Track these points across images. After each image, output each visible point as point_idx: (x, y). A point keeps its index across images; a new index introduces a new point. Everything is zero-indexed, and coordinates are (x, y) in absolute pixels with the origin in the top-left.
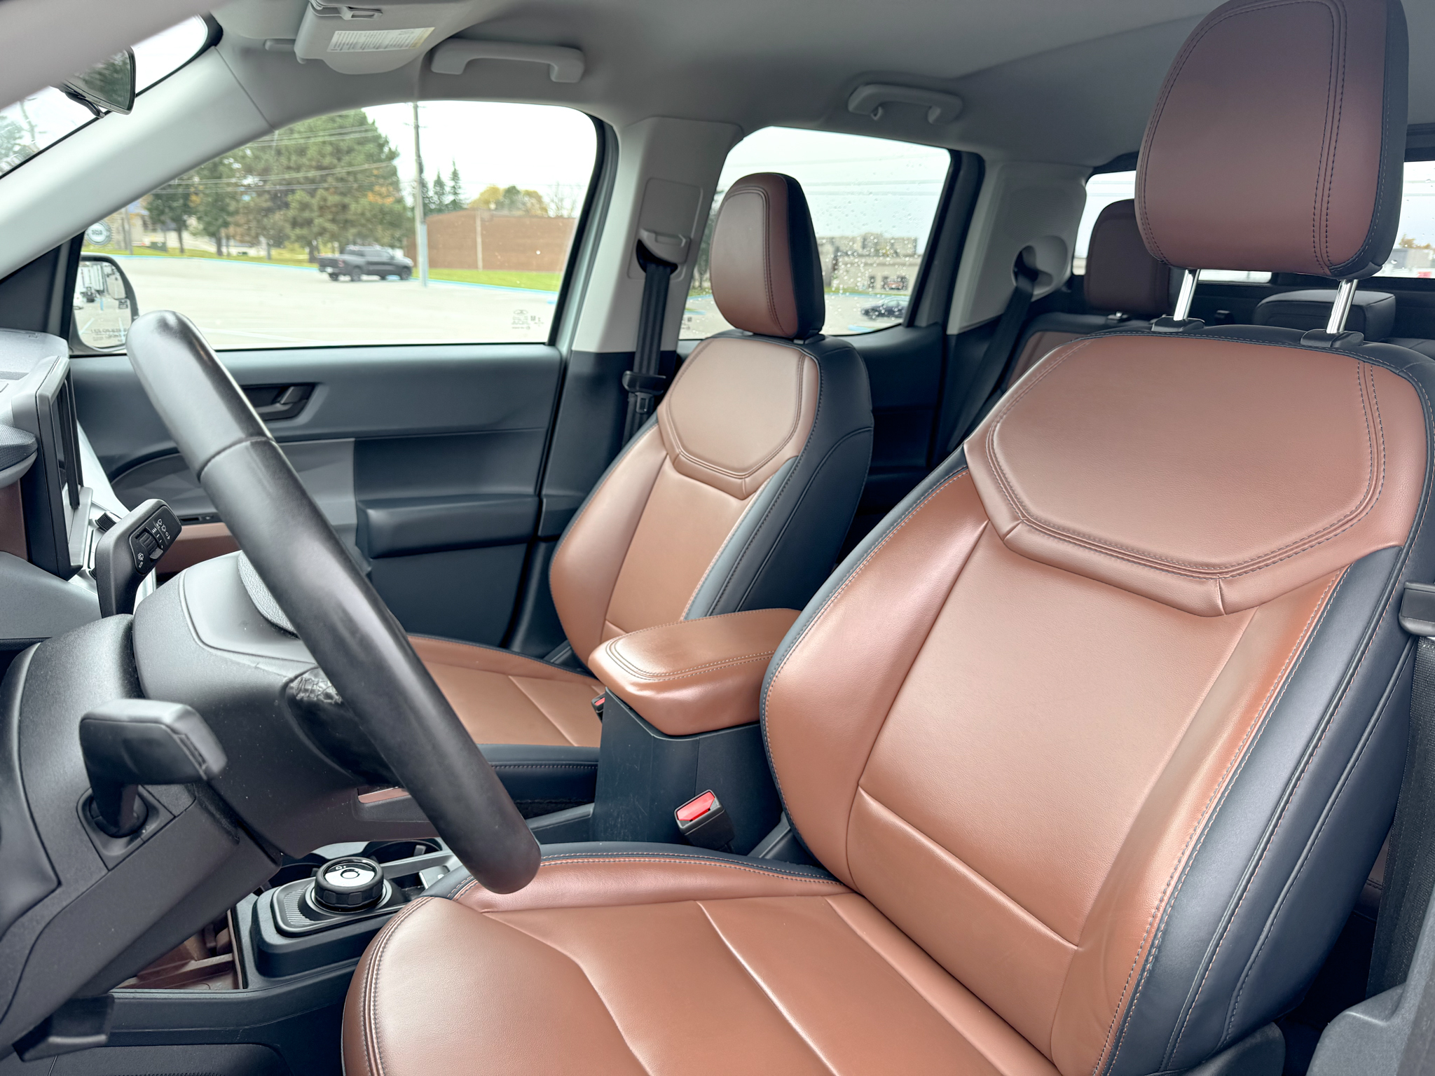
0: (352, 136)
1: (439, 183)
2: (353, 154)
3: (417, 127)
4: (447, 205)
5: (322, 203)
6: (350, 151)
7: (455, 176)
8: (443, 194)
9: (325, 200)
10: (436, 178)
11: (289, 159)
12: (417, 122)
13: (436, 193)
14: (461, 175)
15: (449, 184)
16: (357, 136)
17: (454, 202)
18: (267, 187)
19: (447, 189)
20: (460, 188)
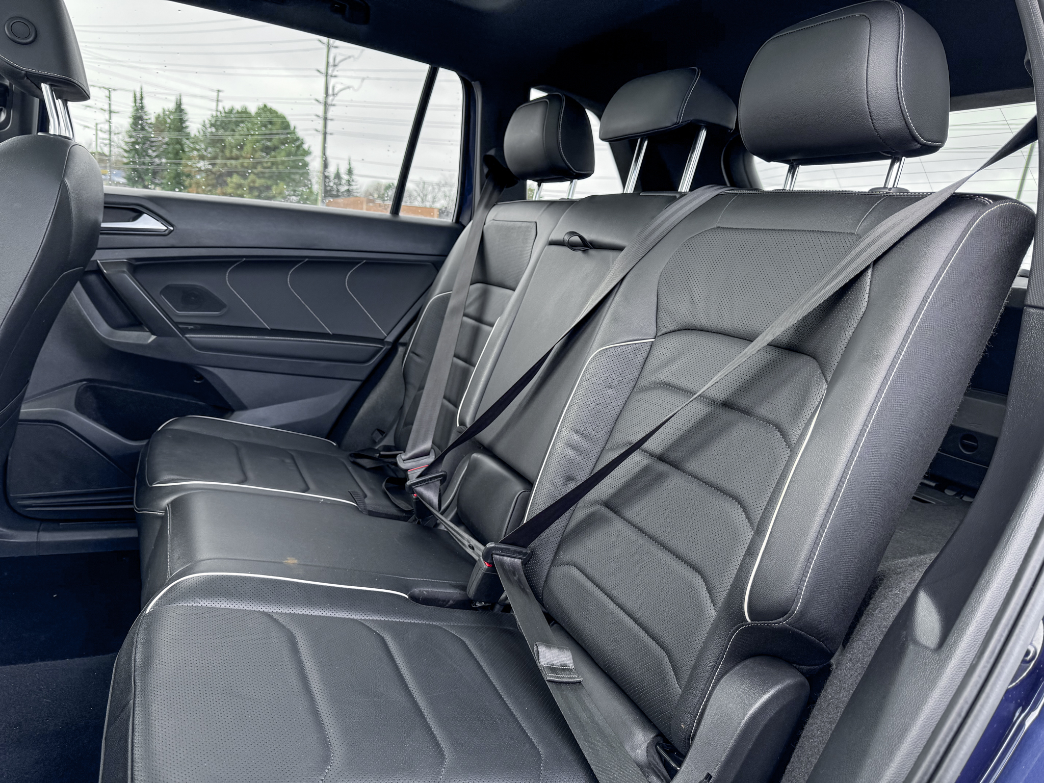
0: (277, 137)
1: (338, 176)
2: (278, 151)
3: (325, 134)
4: (342, 192)
5: (252, 185)
6: (275, 148)
7: (350, 172)
8: (340, 184)
9: (254, 182)
10: (336, 172)
11: (231, 152)
12: (326, 130)
13: (335, 183)
14: (355, 172)
15: (345, 177)
16: (282, 137)
17: (348, 191)
18: (215, 169)
19: (344, 182)
20: (353, 181)
